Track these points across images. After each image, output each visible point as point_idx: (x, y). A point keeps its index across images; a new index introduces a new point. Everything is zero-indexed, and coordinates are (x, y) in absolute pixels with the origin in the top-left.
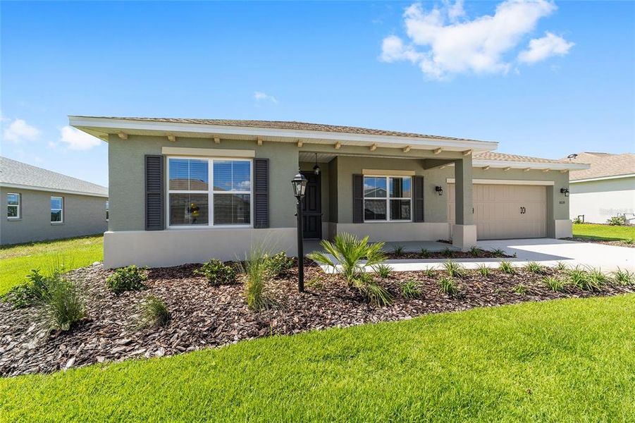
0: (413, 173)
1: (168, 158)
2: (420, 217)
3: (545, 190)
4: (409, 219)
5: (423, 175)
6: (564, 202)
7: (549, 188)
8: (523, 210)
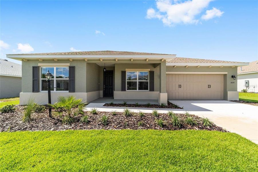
0: (149, 70)
1: (41, 67)
2: (152, 89)
3: (223, 77)
4: (148, 89)
5: (154, 71)
6: (234, 83)
7: (225, 75)
8: (209, 86)
